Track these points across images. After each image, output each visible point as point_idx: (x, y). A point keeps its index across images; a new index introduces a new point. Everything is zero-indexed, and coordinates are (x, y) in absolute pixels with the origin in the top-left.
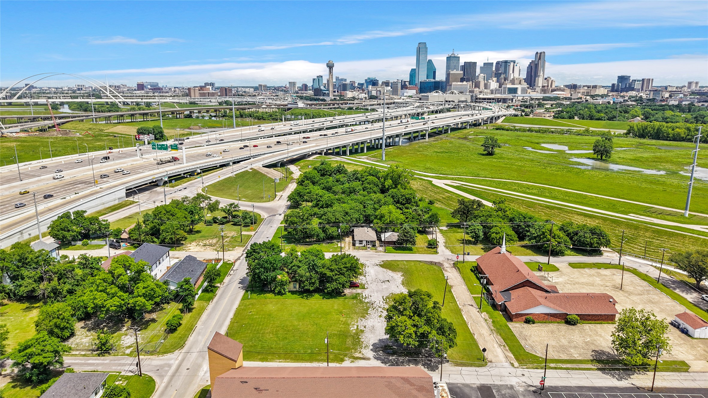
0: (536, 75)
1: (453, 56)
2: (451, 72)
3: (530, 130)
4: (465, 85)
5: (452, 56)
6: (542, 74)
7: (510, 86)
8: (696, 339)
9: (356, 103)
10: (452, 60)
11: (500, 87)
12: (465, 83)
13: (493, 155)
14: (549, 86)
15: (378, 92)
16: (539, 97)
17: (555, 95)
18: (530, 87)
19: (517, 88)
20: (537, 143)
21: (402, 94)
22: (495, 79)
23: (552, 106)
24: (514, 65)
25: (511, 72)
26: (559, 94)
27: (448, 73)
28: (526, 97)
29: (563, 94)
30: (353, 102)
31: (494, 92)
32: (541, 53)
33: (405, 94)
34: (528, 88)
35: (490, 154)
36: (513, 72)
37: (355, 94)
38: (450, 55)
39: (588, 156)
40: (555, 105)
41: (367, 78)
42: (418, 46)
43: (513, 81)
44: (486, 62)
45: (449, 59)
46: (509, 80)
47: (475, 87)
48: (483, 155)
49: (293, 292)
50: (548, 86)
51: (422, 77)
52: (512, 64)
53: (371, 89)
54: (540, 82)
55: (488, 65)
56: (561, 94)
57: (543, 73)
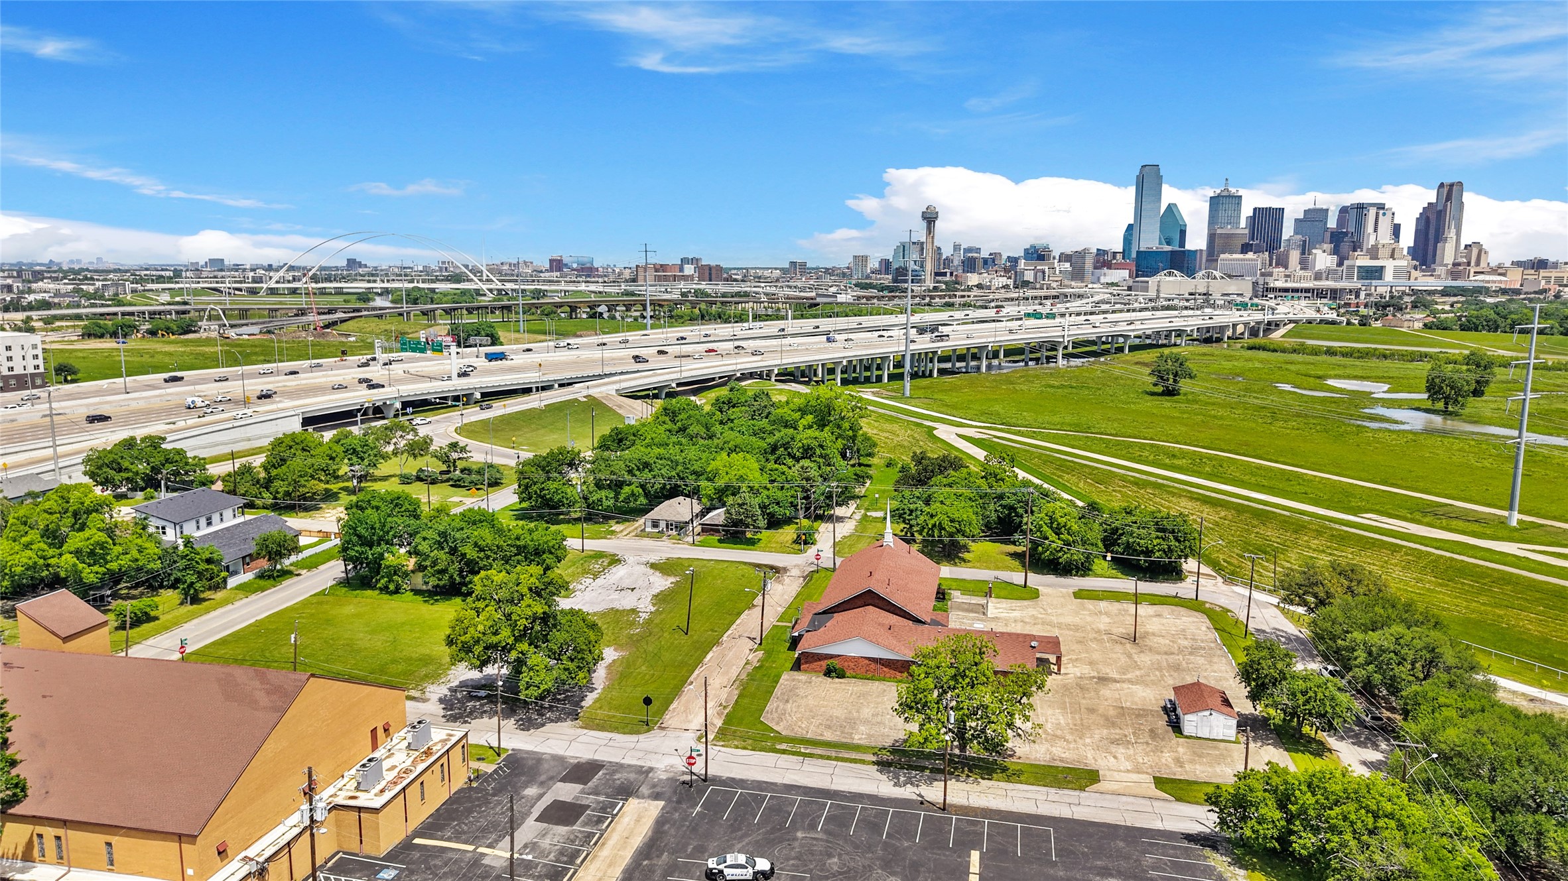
0: (1439, 237)
1: (1225, 193)
2: (1219, 231)
3: (1330, 352)
4: (1252, 260)
5: (1223, 194)
6: (1452, 234)
7: (1364, 261)
8: (1187, 737)
9: (975, 296)
10: (1222, 204)
11: (1340, 264)
12: (1250, 255)
13: (1174, 395)
14: (1473, 263)
15: (1039, 274)
16: (1433, 288)
17: (1476, 284)
18: (1421, 265)
19: (1382, 268)
20: (1319, 377)
21: (1096, 279)
22: (1328, 247)
23: (1452, 306)
24: (1377, 214)
25: (1370, 228)
26: (1488, 282)
27: (1212, 232)
28: (1398, 288)
29: (1501, 282)
30: (969, 293)
31: (1324, 276)
32: (1452, 185)
33: (1103, 280)
34: (1415, 268)
35: (1170, 393)
36: (1376, 230)
37: (985, 278)
38: (1218, 191)
39: (1417, 405)
40: (1459, 305)
41: (1028, 247)
42: (1141, 172)
43: (1374, 253)
44: (1312, 206)
45: (1215, 202)
46: (1365, 250)
47: (1277, 265)
48: (1153, 394)
49: (417, 592)
50: (1469, 264)
51: (1151, 240)
52: (1372, 212)
53: (1022, 267)
54: (1448, 253)
55: (1315, 216)
56: (1495, 282)
57: (1458, 234)
